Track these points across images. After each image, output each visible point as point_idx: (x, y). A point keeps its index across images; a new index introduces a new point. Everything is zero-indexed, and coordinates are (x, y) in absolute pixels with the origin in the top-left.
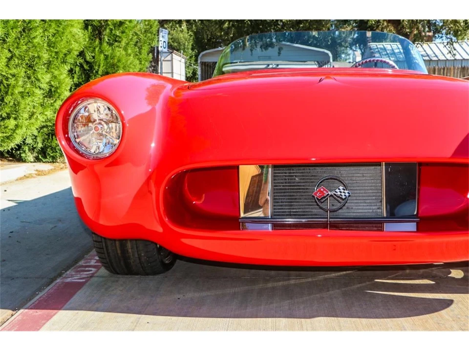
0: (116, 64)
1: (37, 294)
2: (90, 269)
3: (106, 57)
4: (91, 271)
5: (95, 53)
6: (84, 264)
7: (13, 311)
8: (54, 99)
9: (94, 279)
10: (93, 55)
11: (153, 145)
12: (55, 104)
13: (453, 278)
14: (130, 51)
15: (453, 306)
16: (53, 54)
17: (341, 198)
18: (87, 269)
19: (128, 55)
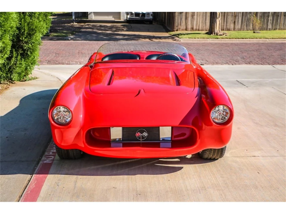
0: (34, 29)
1: (36, 168)
2: (51, 156)
3: (28, 24)
4: (52, 157)
5: (21, 22)
6: (48, 154)
7: (31, 175)
8: (4, 54)
9: (55, 161)
10: (20, 23)
11: (81, 116)
12: (4, 57)
13: (187, 158)
14: (41, 19)
15: (183, 169)
16: (3, 31)
17: (145, 136)
18: (50, 156)
19: (40, 21)
